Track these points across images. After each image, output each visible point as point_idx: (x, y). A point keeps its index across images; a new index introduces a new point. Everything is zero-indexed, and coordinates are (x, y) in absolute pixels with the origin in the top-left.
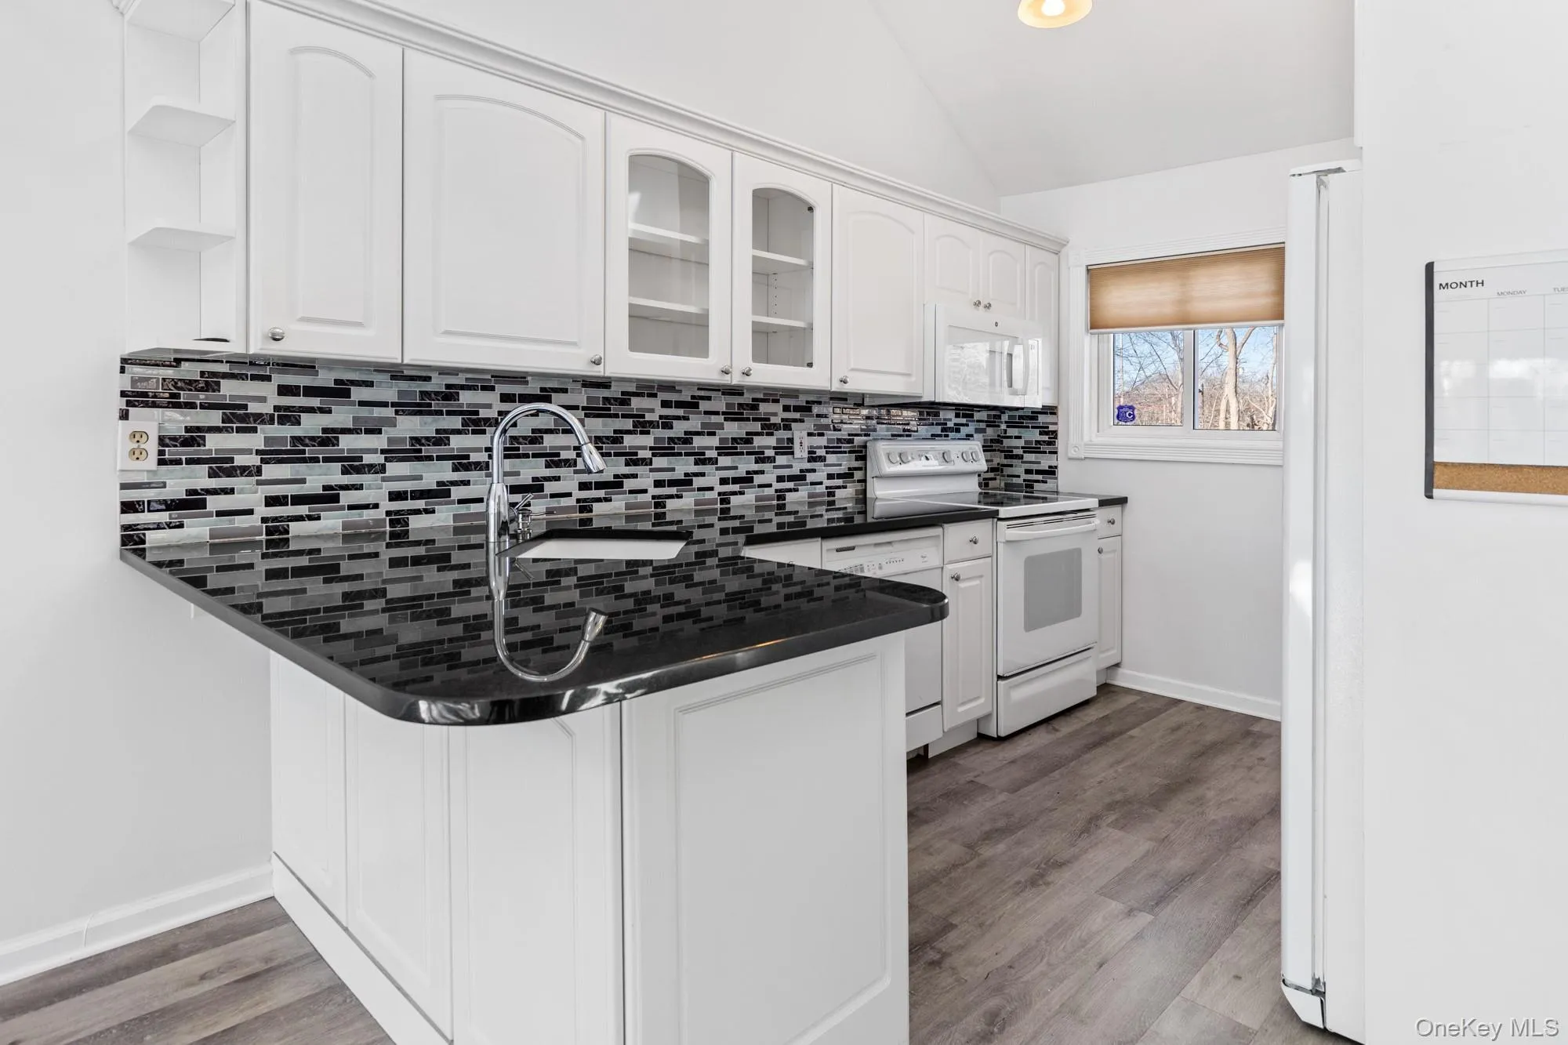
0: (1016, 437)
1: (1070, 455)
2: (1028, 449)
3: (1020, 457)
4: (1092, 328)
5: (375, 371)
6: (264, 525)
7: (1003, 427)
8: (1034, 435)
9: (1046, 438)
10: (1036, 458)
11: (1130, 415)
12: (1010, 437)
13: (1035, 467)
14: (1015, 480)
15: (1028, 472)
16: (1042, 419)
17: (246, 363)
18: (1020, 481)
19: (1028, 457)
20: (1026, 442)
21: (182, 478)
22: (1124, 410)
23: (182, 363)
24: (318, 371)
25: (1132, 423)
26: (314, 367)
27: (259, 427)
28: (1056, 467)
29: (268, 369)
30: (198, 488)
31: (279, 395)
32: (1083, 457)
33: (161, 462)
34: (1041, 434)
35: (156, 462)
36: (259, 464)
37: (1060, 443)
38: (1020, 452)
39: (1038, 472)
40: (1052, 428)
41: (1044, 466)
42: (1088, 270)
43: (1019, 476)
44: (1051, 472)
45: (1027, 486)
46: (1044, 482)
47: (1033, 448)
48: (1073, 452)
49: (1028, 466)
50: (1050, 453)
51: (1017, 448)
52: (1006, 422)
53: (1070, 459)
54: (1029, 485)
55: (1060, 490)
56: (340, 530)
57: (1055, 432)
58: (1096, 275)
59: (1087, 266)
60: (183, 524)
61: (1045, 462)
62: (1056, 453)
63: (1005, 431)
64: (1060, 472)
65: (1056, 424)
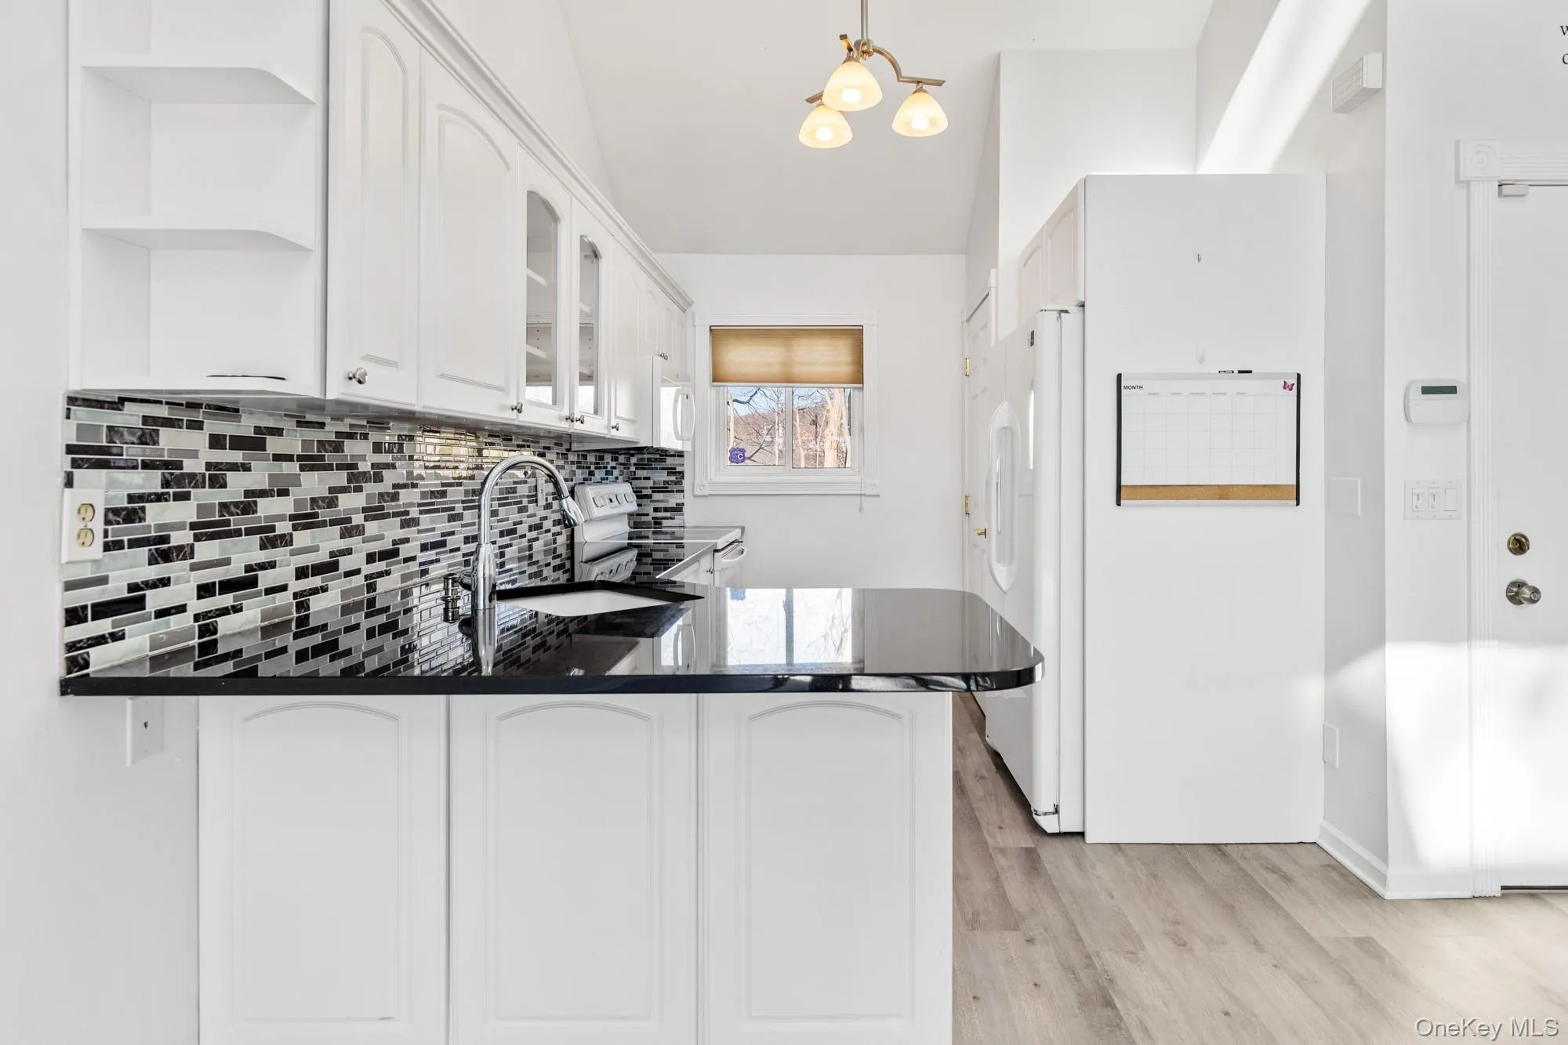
0: (645, 478)
1: (696, 493)
2: (656, 489)
3: (650, 497)
4: (713, 381)
5: (286, 415)
6: (196, 624)
7: (633, 469)
8: (661, 477)
9: (673, 478)
10: (664, 497)
11: (741, 457)
12: (639, 478)
13: (662, 505)
14: (644, 519)
15: (656, 510)
16: (670, 461)
17: (181, 405)
18: (649, 518)
19: (656, 496)
20: (654, 483)
21: (124, 569)
22: (736, 452)
23: (126, 403)
24: (241, 416)
25: (743, 464)
26: (237, 411)
27: (193, 491)
28: (683, 504)
29: (201, 414)
30: (137, 581)
31: (210, 448)
32: (707, 494)
33: (107, 547)
34: (668, 474)
35: (101, 547)
36: (192, 542)
37: (687, 483)
38: (649, 492)
39: (666, 510)
40: (678, 469)
41: (672, 503)
42: (711, 330)
43: (647, 515)
44: (679, 508)
45: (656, 523)
46: (671, 518)
47: (663, 489)
48: (699, 490)
49: (658, 505)
50: (677, 491)
51: (647, 488)
52: (635, 464)
53: (695, 496)
54: (657, 522)
55: (686, 525)
56: (259, 624)
57: (682, 473)
58: (719, 335)
59: (711, 327)
60: (124, 634)
61: (672, 500)
62: (683, 491)
63: (635, 473)
64: (686, 509)
65: (683, 465)
